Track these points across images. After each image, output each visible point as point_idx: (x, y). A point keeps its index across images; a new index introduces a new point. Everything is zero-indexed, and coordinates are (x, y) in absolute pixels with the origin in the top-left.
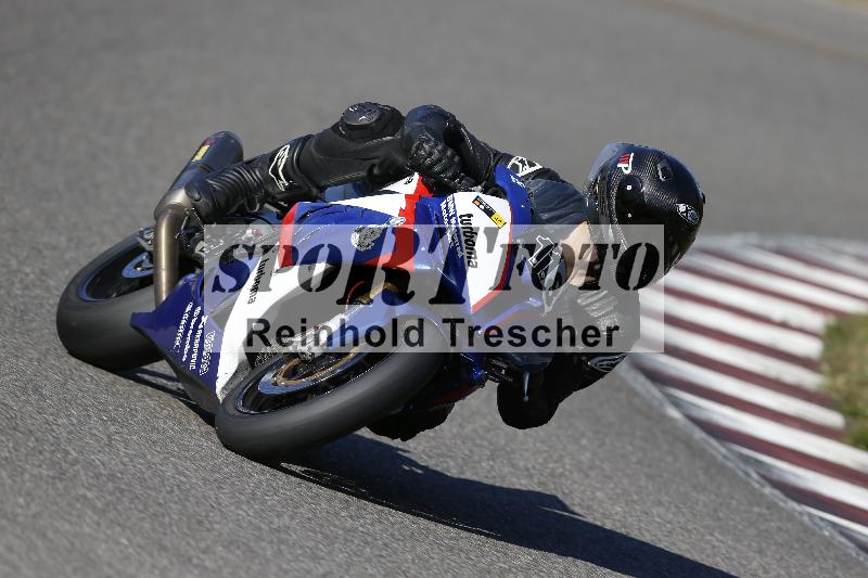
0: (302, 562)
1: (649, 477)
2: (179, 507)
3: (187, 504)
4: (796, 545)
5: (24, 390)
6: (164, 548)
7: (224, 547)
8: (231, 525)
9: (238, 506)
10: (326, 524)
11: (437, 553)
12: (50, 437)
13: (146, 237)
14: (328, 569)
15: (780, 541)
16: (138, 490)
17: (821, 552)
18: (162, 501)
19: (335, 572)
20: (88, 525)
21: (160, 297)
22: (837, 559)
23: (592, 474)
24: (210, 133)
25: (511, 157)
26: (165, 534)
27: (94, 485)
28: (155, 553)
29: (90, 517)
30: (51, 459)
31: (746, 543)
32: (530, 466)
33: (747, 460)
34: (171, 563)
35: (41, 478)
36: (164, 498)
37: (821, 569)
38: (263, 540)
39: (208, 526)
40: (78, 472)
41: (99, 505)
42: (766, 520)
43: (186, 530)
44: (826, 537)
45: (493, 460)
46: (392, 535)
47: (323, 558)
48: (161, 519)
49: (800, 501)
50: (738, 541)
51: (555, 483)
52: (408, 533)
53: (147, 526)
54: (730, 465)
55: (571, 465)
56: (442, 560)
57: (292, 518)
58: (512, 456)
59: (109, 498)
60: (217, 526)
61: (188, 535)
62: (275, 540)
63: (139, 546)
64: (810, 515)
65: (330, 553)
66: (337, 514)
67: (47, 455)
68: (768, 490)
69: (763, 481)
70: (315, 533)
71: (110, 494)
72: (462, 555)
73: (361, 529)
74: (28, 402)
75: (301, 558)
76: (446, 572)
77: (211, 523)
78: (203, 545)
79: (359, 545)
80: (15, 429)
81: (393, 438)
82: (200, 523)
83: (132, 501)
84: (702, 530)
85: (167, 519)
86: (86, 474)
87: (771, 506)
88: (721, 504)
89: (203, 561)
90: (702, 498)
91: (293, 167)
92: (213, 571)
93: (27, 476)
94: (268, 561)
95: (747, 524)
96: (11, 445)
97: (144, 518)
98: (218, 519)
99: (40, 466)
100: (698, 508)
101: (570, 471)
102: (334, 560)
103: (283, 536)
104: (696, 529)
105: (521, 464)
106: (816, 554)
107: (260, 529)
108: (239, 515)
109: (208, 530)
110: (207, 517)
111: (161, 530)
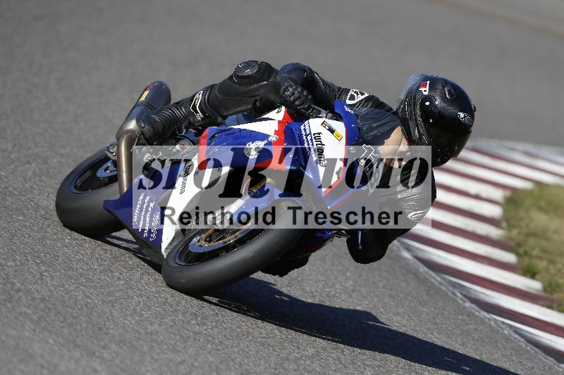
0: (167, 354)
1: (390, 296)
2: (87, 319)
3: (92, 317)
4: (486, 340)
6: (76, 346)
7: (116, 344)
8: (120, 330)
9: (125, 317)
10: (182, 329)
11: (254, 348)
12: (3, 274)
13: (111, 150)
14: (183, 358)
15: (476, 338)
16: (60, 308)
17: (503, 344)
18: (75, 315)
19: (188, 360)
20: (27, 331)
21: (123, 190)
22: (512, 348)
23: (354, 295)
24: (149, 83)
26: (78, 336)
27: (31, 305)
28: (71, 349)
29: (29, 326)
30: (3, 288)
31: (454, 339)
32: (314, 290)
33: (454, 285)
34: (82, 355)
36: (77, 313)
37: (503, 355)
38: (141, 340)
39: (105, 331)
40: (21, 296)
41: (35, 318)
42: (467, 324)
43: (91, 334)
44: (505, 334)
45: (290, 287)
46: (225, 336)
47: (180, 351)
48: (75, 327)
49: (489, 312)
50: (449, 338)
51: (330, 301)
52: (235, 334)
53: (66, 331)
54: (443, 288)
55: (340, 289)
56: (257, 352)
57: (160, 325)
58: (302, 284)
59: (41, 313)
60: (111, 331)
61: (92, 337)
62: (149, 340)
63: (61, 344)
64: (495, 320)
65: (184, 348)
66: (188, 322)
68: (468, 304)
69: (464, 299)
70: (175, 335)
71: (42, 311)
72: (271, 348)
73: (205, 332)
75: (166, 351)
76: (260, 359)
77: (107, 329)
78: (102, 343)
79: (203, 343)
82: (100, 329)
83: (56, 315)
84: (425, 330)
85: (79, 327)
86: (26, 298)
87: (470, 315)
88: (438, 314)
89: (102, 353)
90: (425, 310)
91: (205, 105)
92: (109, 360)
94: (145, 354)
95: (454, 326)
97: (64, 327)
98: (112, 326)
100: (423, 316)
101: (340, 293)
102: (187, 353)
103: (154, 337)
104: (421, 330)
105: (308, 289)
106: (499, 345)
107: (139, 332)
108: (125, 323)
109: (106, 334)
110: (105, 325)
111: (75, 334)
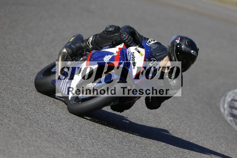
5: (69, 130)
25: (149, 39)
27: (88, 156)
30: (77, 149)
35: (74, 154)
40: (84, 152)
67: (76, 148)
74: (70, 133)
80: (67, 141)
81: (118, 112)
91: (93, 42)
93: (70, 154)
96: (66, 145)
99: (74, 151)
